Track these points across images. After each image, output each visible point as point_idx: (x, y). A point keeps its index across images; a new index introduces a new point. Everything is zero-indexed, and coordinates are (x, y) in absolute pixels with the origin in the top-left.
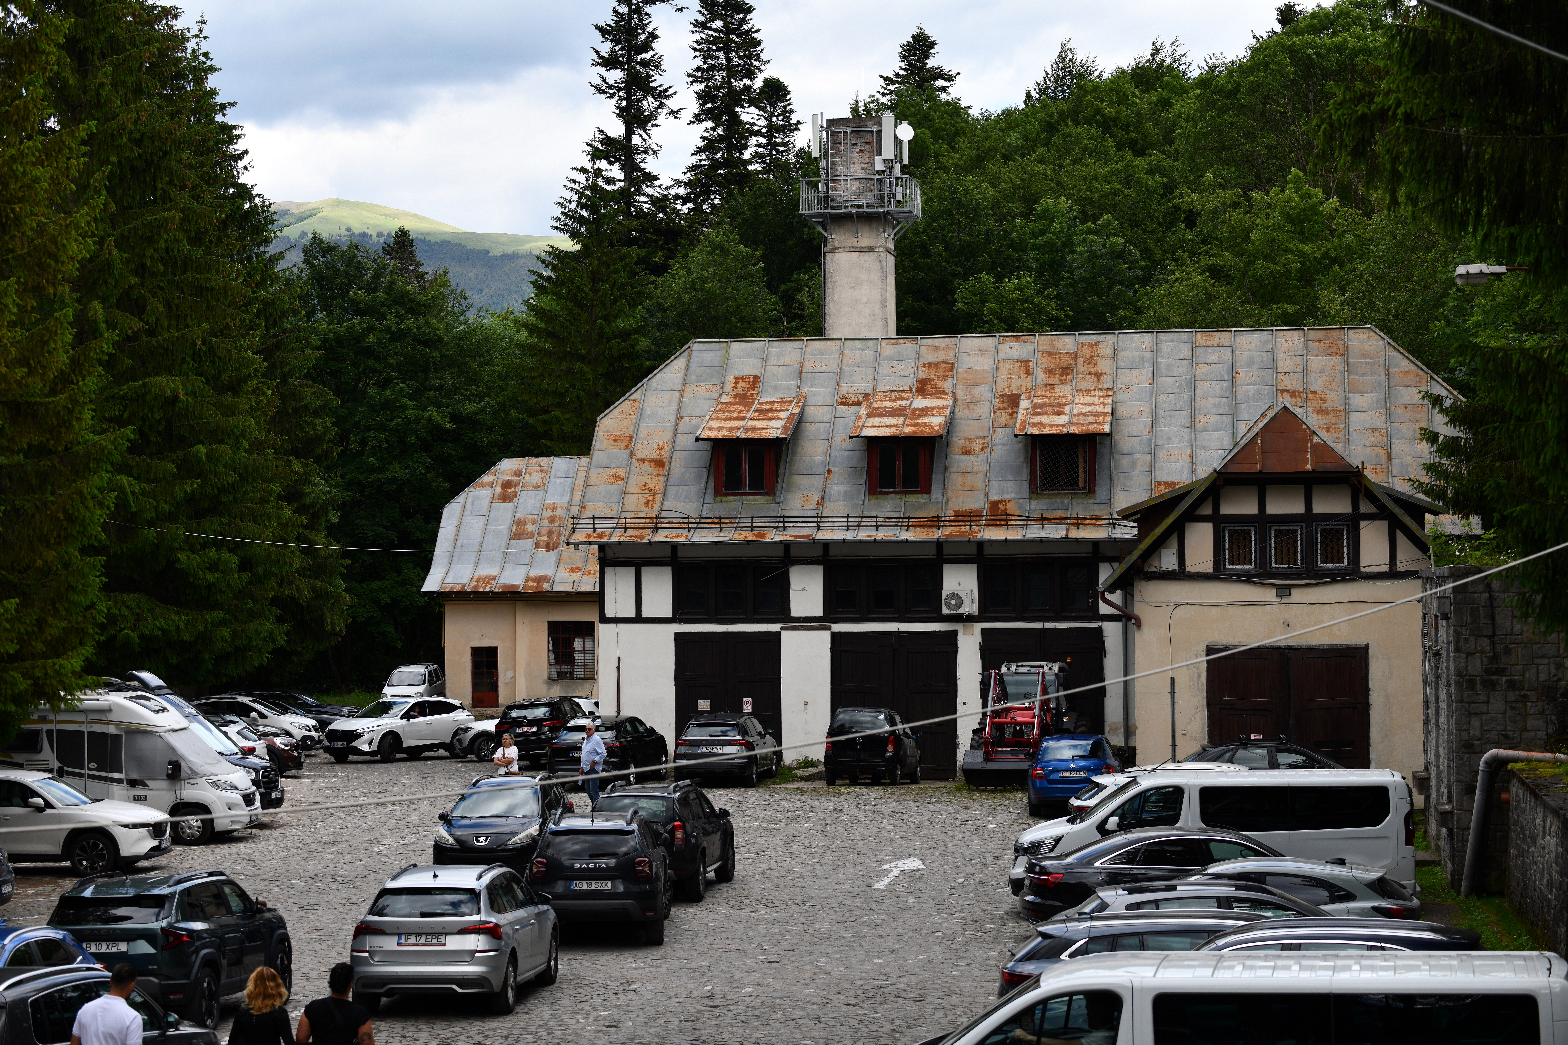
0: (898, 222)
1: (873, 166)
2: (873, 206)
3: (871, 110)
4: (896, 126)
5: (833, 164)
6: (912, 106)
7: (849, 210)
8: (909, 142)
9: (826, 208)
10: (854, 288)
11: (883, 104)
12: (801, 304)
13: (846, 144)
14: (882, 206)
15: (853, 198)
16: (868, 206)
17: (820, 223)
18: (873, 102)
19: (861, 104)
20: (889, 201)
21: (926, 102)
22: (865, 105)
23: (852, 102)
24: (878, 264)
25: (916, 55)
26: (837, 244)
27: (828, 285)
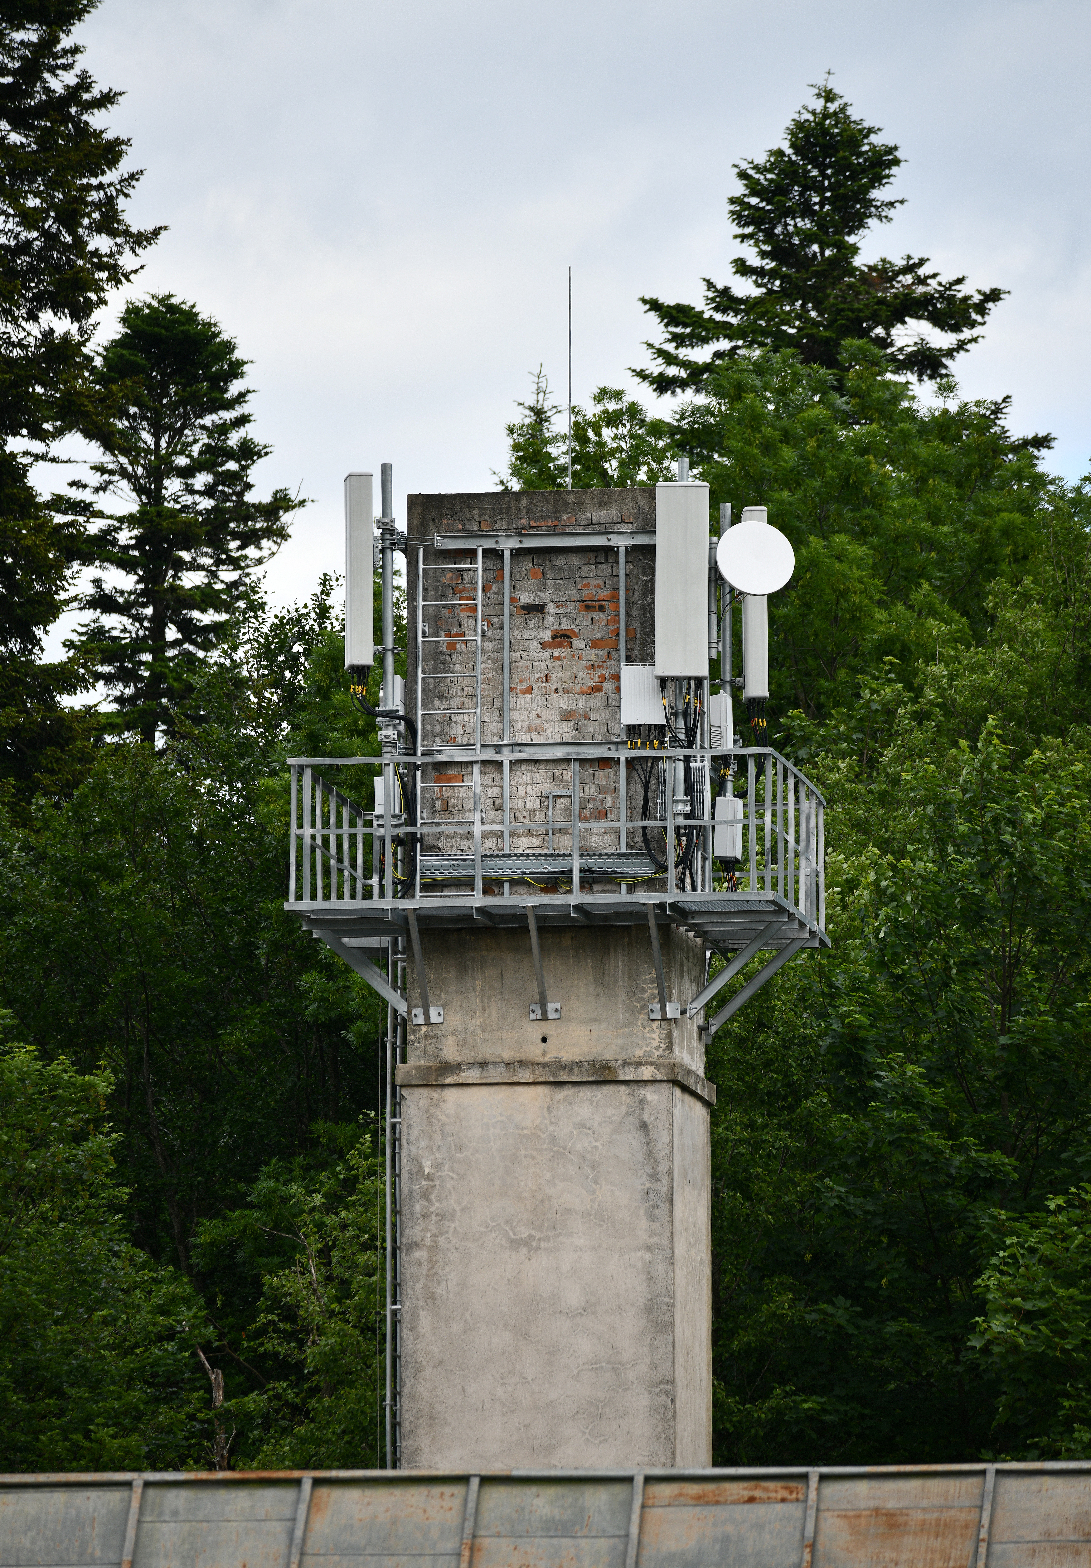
0: (724, 952)
1: (613, 706)
2: (610, 880)
3: (604, 454)
4: (716, 530)
5: (435, 693)
6: (787, 437)
7: (507, 898)
8: (774, 599)
9: (405, 888)
10: (529, 1245)
11: (657, 428)
12: (290, 1314)
13: (494, 606)
14: (651, 884)
15: (523, 844)
16: (590, 880)
17: (377, 957)
18: (612, 419)
19: (560, 424)
20: (685, 860)
21: (848, 420)
22: (579, 433)
23: (522, 418)
24: (635, 1139)
25: (806, 210)
26: (450, 1052)
27: (412, 1232)
